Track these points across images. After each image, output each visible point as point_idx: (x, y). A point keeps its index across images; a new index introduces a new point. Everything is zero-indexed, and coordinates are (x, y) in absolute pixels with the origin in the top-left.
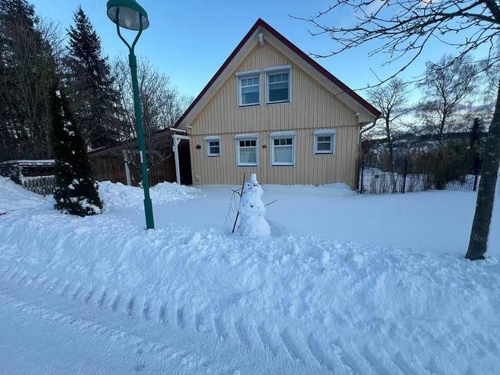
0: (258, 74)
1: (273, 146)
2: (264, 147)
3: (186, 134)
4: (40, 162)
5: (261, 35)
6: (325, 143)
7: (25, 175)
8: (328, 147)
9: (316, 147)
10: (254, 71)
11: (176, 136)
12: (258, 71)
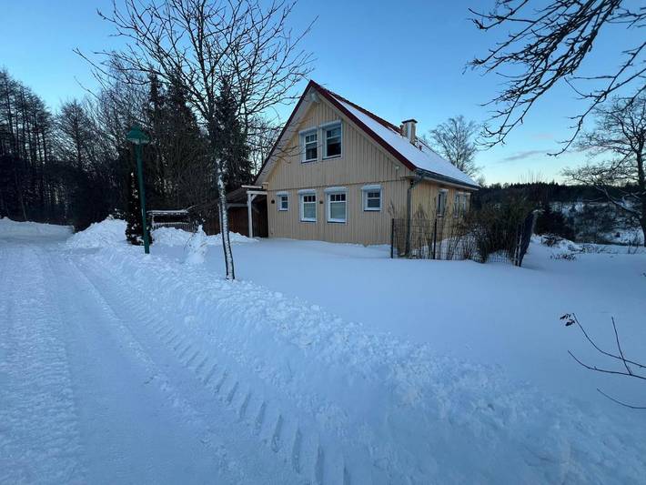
0: (316, 130)
1: (329, 202)
2: (321, 203)
3: (262, 190)
4: (166, 212)
5: (313, 95)
6: (374, 198)
7: (156, 221)
8: (377, 204)
9: (366, 204)
10: (312, 128)
11: (249, 192)
12: (315, 128)
